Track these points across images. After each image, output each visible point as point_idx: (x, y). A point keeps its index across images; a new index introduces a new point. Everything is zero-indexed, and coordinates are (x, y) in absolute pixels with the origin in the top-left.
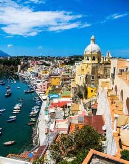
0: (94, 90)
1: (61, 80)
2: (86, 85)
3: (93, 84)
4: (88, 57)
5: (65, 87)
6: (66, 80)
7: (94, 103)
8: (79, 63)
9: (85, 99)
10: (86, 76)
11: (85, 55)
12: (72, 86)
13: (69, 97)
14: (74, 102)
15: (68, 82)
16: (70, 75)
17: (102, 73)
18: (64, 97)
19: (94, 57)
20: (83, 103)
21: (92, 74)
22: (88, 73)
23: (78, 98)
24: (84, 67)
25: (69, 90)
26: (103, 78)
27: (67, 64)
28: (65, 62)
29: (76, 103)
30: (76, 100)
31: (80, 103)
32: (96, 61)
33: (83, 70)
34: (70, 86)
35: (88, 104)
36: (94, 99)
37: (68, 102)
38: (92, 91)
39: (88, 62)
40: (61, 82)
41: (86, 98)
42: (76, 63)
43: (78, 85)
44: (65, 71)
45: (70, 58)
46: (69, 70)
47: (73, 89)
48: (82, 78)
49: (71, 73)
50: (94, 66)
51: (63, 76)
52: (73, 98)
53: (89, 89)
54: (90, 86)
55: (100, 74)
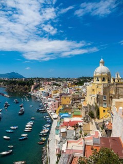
0: (106, 110)
1: (71, 100)
2: (98, 104)
3: (105, 104)
4: (98, 78)
5: (75, 107)
6: (76, 99)
7: (107, 123)
8: (88, 83)
9: (97, 119)
10: (98, 96)
11: (95, 76)
12: (83, 105)
13: (80, 116)
14: (85, 122)
15: (78, 101)
16: (79, 94)
17: (114, 93)
18: (75, 116)
19: (104, 78)
20: (96, 123)
21: (103, 94)
22: (99, 92)
23: (90, 118)
24: (95, 87)
25: (80, 109)
26: (115, 98)
27: (76, 84)
28: (74, 82)
29: (88, 123)
30: (87, 120)
31: (92, 123)
32: (106, 82)
33: (93, 90)
34: (81, 106)
35: (101, 125)
36: (107, 119)
37: (80, 122)
38: (104, 111)
39: (98, 82)
40: (71, 101)
41: (99, 118)
42: (85, 84)
43: (89, 105)
44: (75, 91)
45: (79, 79)
46: (78, 90)
47: (84, 109)
48: (93, 98)
49: (81, 93)
50: (105, 86)
51: (73, 95)
52: (84, 118)
53: (101, 109)
54: (102, 106)
55: (111, 94)
